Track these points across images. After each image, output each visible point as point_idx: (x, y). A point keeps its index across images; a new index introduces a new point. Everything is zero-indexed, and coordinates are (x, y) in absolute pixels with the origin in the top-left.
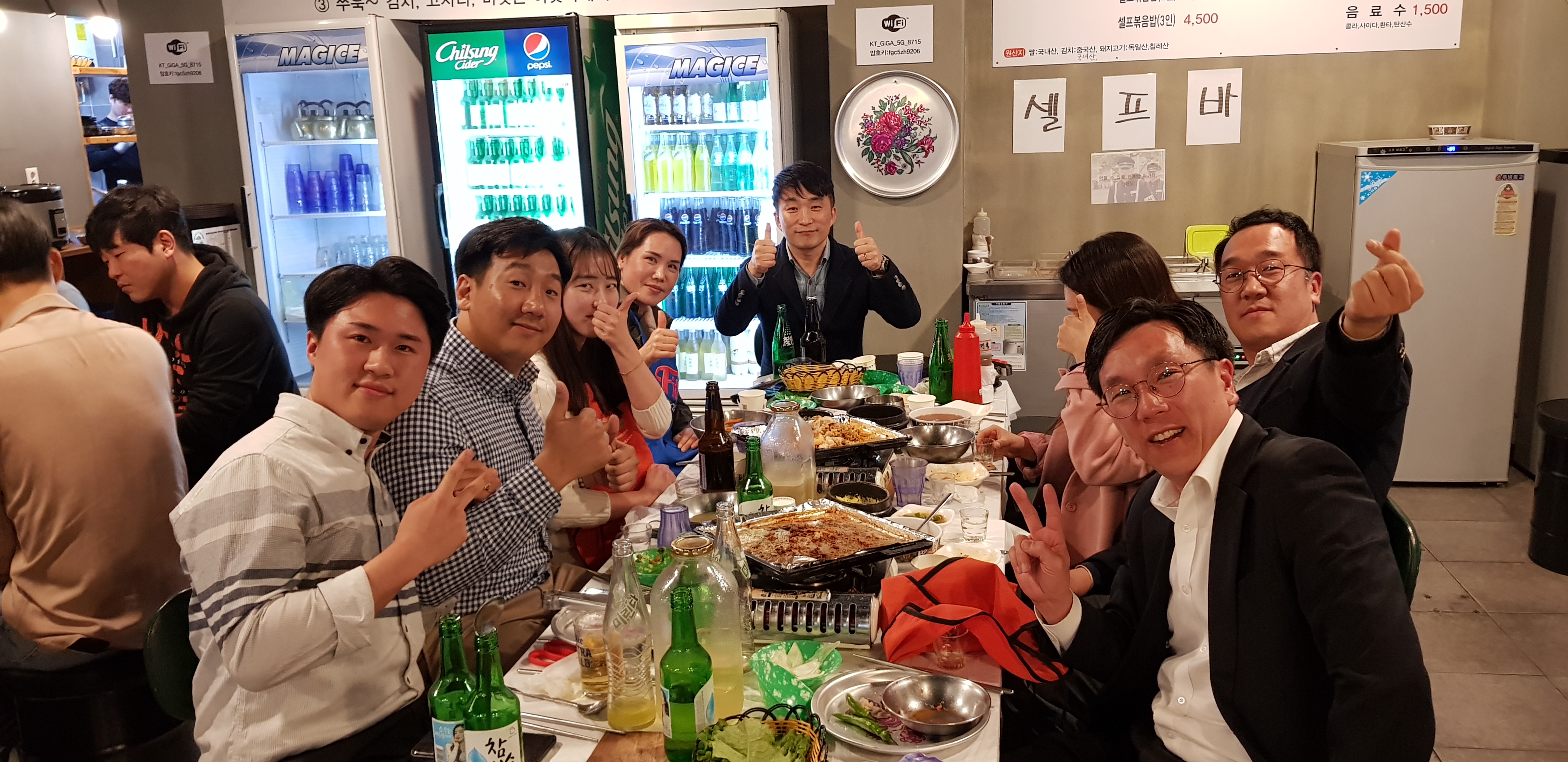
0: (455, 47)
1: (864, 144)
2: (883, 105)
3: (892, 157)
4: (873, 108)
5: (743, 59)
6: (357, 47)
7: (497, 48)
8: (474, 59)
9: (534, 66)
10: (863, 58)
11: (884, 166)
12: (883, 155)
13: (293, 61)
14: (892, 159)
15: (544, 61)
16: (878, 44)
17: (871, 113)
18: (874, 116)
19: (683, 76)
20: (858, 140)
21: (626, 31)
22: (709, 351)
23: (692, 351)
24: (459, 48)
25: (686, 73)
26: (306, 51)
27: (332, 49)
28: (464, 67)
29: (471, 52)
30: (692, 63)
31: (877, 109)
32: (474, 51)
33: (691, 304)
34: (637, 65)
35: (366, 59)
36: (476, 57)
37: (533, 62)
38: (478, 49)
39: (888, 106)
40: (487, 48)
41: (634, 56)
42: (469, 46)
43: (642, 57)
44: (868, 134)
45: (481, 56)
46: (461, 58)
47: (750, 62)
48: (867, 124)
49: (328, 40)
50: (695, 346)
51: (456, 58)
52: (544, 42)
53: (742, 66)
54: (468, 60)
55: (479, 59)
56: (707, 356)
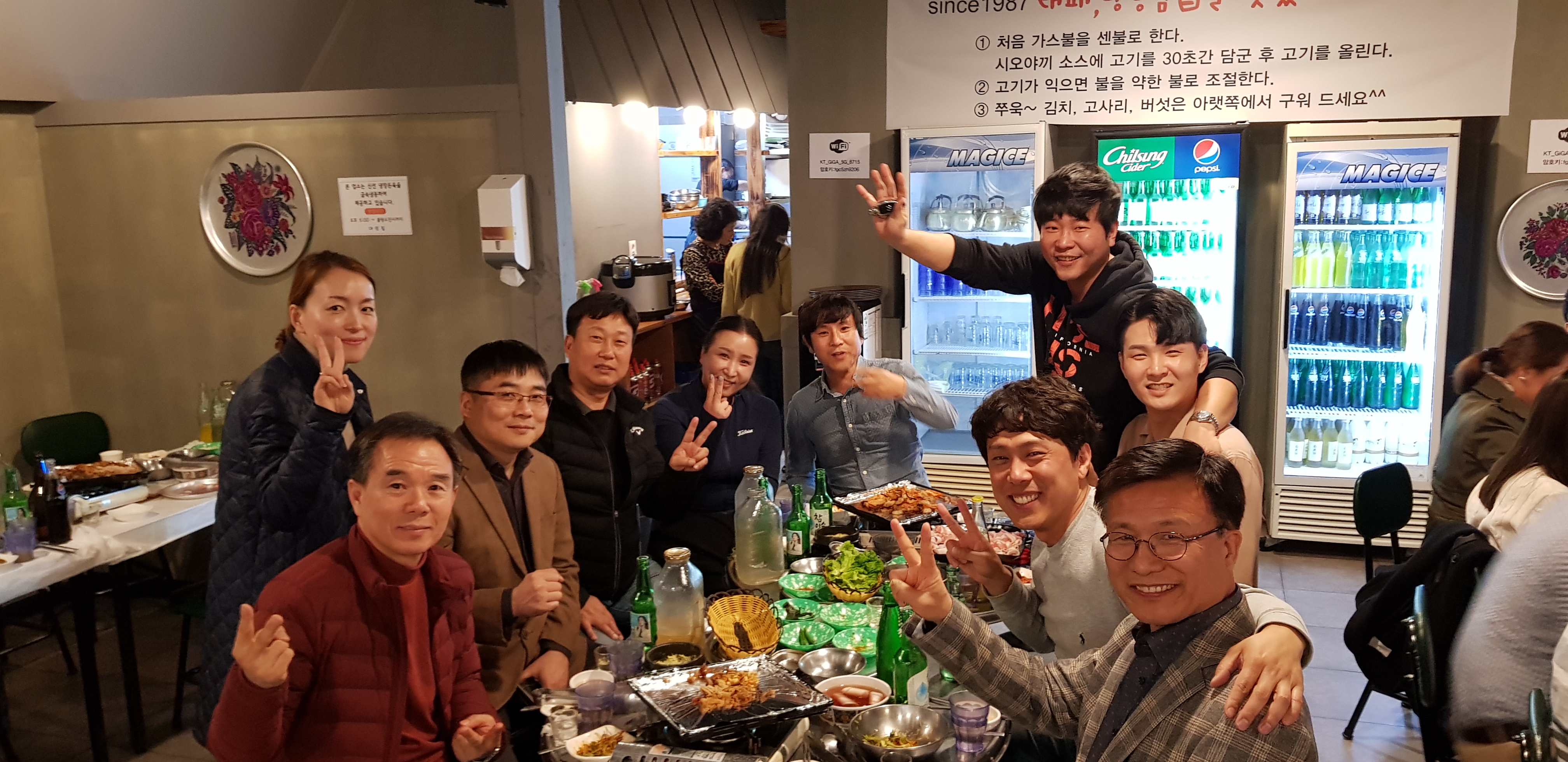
0: (1123, 152)
1: (1528, 247)
2: (1551, 211)
3: (1557, 260)
4: (1541, 214)
5: (1421, 167)
6: (1025, 151)
7: (1166, 153)
8: (1141, 163)
9: (1201, 169)
10: (1535, 165)
11: (1546, 270)
12: (1547, 259)
13: (962, 163)
14: (1556, 263)
15: (1212, 165)
16: (1552, 153)
17: (1538, 218)
18: (1541, 222)
19: (1355, 181)
20: (1521, 244)
21: (1296, 139)
22: (1334, 440)
23: (1316, 439)
24: (1127, 152)
25: (1359, 177)
26: (976, 153)
27: (1001, 152)
28: (1130, 169)
29: (1139, 156)
30: (1367, 169)
31: (1546, 215)
32: (1142, 156)
33: (1311, 393)
34: (1308, 170)
35: (1033, 162)
36: (1144, 160)
37: (1201, 166)
38: (1146, 154)
39: (1557, 213)
40: (1156, 153)
41: (1306, 161)
42: (1138, 151)
43: (1314, 163)
44: (1532, 239)
45: (1148, 160)
46: (1129, 161)
47: (1428, 170)
48: (1532, 228)
49: (997, 144)
50: (1320, 434)
51: (1124, 162)
52: (1215, 147)
53: (1418, 173)
54: (1135, 163)
55: (1146, 163)
56: (1332, 445)
